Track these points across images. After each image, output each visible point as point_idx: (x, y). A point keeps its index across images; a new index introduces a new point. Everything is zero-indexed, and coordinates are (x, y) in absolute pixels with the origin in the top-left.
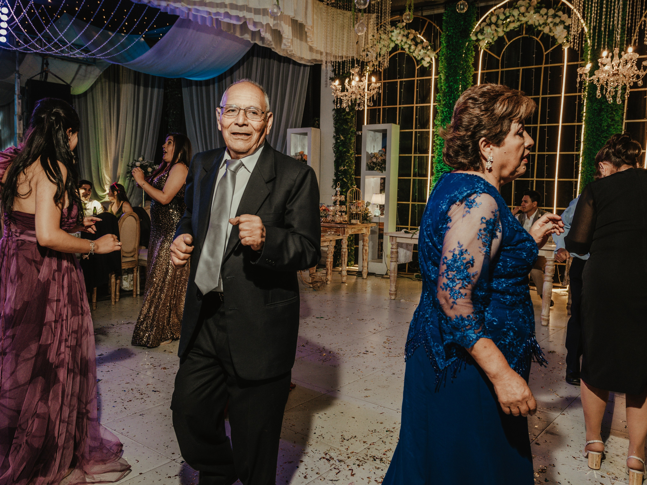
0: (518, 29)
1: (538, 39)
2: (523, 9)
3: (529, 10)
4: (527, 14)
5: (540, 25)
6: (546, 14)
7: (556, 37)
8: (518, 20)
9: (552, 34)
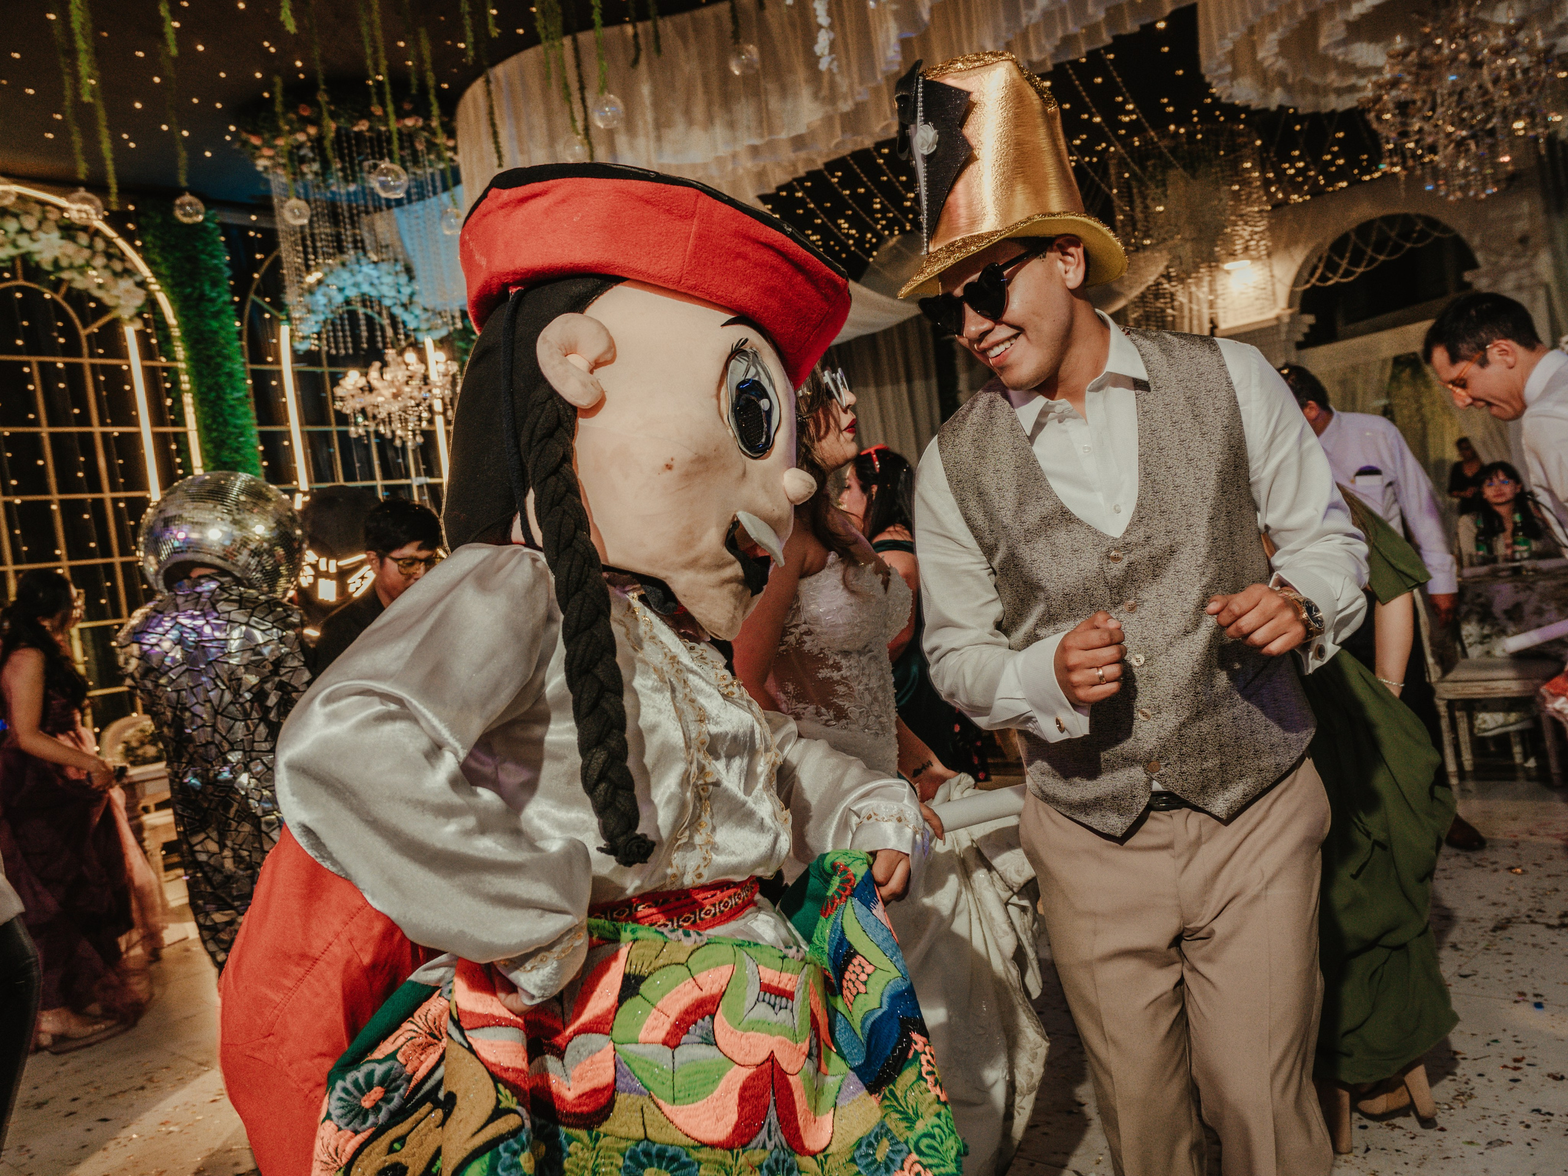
0: (9, 264)
1: (59, 298)
2: (30, 223)
3: (44, 227)
4: (40, 235)
5: (71, 267)
6: (91, 246)
7: (108, 300)
8: (15, 245)
9: (97, 293)
